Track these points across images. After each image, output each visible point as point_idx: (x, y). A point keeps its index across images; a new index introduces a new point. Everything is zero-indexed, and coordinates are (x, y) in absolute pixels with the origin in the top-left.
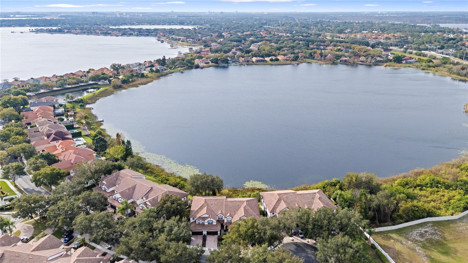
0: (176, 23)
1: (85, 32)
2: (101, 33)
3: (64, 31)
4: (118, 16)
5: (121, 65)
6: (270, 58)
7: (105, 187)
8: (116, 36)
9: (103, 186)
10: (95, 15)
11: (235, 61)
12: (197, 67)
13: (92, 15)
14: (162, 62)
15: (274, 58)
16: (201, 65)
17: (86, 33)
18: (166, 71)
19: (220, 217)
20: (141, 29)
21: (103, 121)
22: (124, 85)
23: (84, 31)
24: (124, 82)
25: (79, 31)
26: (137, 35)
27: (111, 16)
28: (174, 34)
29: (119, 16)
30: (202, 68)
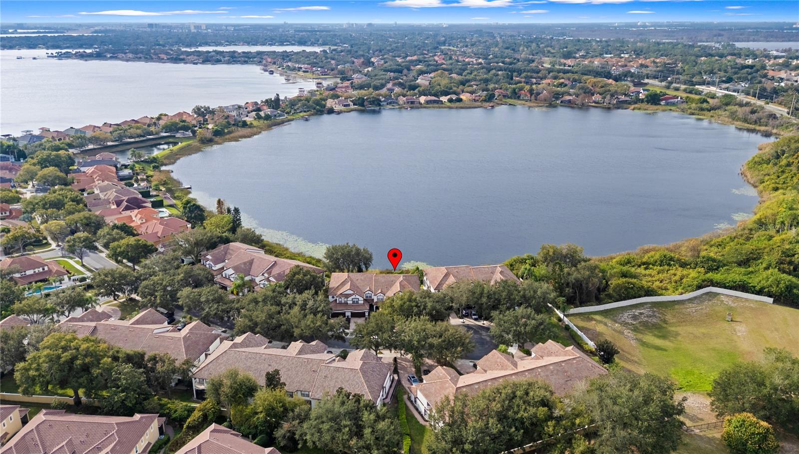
0: (293, 42)
1: (140, 58)
2: (168, 59)
3: (105, 56)
4: (193, 30)
5: (209, 108)
6: (449, 97)
7: (211, 263)
8: (194, 64)
9: (208, 263)
10: (154, 29)
11: (392, 102)
12: (331, 111)
13: (148, 30)
14: (275, 103)
15: (454, 97)
16: (337, 108)
17: (143, 58)
18: (281, 118)
19: (369, 295)
20: (234, 52)
21: (190, 188)
22: (216, 139)
23: (138, 56)
24: (217, 133)
25: (130, 55)
26: (229, 63)
27: (181, 31)
28: (290, 60)
29: (195, 31)
30: (339, 113)
